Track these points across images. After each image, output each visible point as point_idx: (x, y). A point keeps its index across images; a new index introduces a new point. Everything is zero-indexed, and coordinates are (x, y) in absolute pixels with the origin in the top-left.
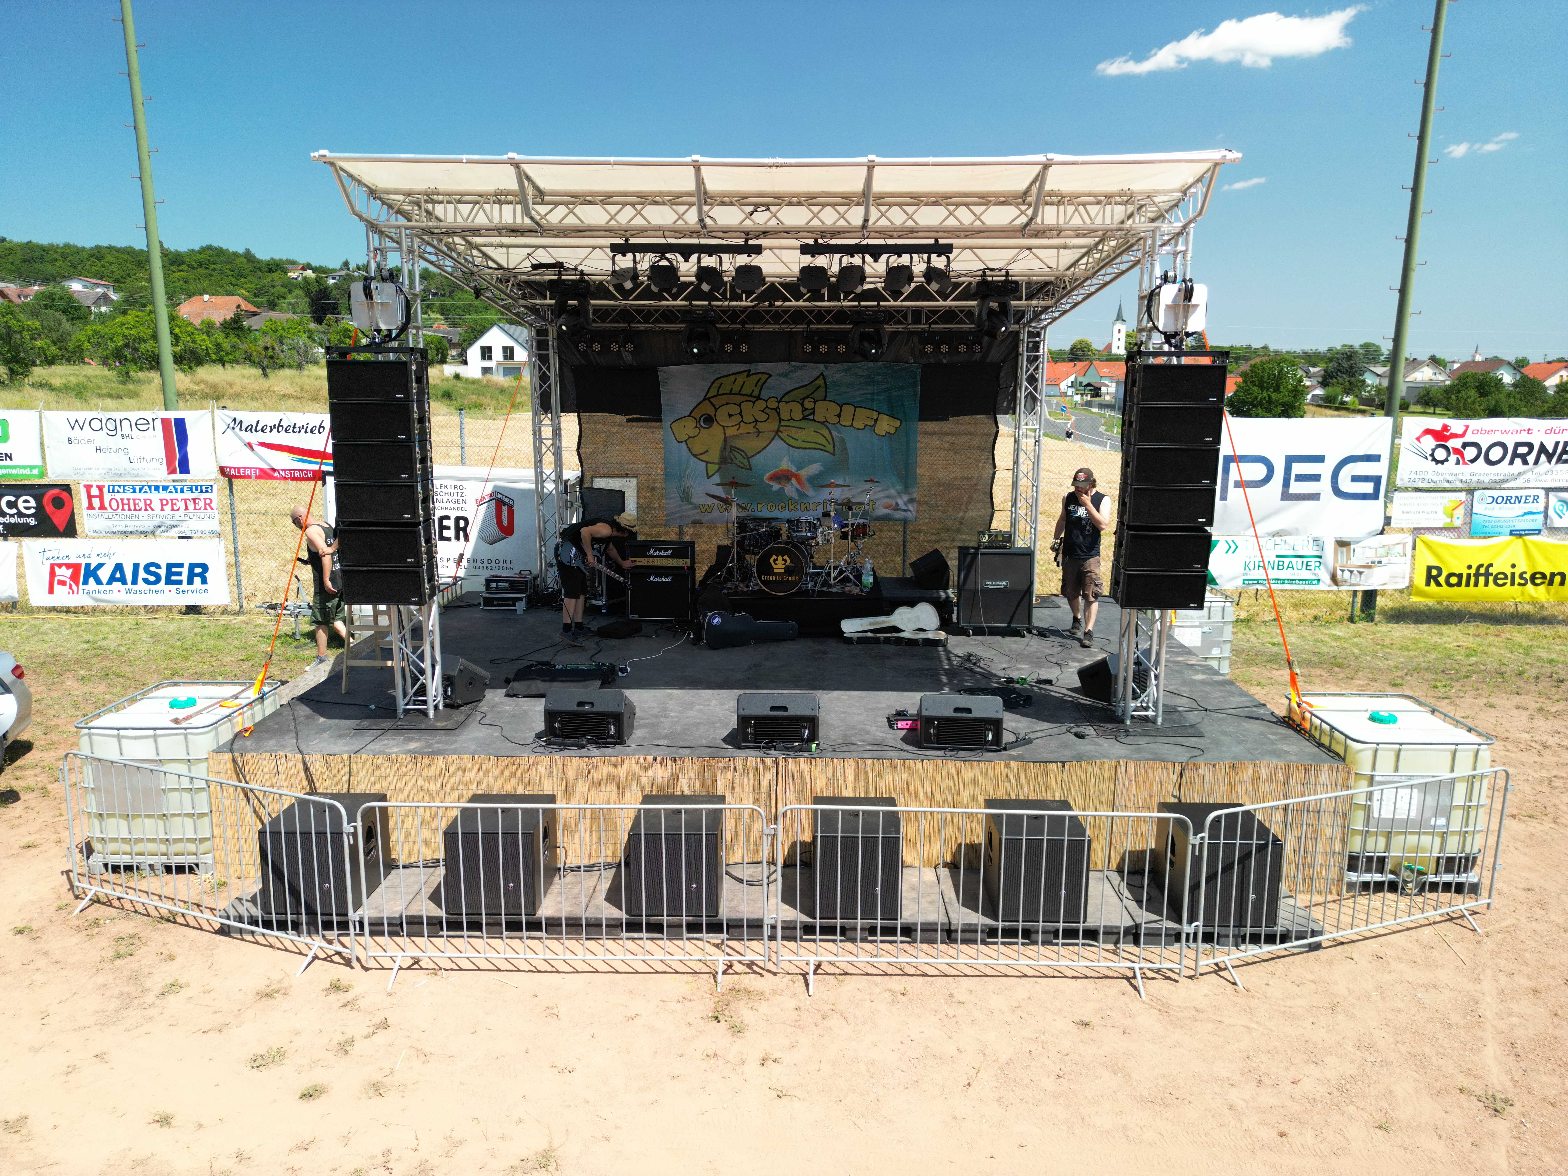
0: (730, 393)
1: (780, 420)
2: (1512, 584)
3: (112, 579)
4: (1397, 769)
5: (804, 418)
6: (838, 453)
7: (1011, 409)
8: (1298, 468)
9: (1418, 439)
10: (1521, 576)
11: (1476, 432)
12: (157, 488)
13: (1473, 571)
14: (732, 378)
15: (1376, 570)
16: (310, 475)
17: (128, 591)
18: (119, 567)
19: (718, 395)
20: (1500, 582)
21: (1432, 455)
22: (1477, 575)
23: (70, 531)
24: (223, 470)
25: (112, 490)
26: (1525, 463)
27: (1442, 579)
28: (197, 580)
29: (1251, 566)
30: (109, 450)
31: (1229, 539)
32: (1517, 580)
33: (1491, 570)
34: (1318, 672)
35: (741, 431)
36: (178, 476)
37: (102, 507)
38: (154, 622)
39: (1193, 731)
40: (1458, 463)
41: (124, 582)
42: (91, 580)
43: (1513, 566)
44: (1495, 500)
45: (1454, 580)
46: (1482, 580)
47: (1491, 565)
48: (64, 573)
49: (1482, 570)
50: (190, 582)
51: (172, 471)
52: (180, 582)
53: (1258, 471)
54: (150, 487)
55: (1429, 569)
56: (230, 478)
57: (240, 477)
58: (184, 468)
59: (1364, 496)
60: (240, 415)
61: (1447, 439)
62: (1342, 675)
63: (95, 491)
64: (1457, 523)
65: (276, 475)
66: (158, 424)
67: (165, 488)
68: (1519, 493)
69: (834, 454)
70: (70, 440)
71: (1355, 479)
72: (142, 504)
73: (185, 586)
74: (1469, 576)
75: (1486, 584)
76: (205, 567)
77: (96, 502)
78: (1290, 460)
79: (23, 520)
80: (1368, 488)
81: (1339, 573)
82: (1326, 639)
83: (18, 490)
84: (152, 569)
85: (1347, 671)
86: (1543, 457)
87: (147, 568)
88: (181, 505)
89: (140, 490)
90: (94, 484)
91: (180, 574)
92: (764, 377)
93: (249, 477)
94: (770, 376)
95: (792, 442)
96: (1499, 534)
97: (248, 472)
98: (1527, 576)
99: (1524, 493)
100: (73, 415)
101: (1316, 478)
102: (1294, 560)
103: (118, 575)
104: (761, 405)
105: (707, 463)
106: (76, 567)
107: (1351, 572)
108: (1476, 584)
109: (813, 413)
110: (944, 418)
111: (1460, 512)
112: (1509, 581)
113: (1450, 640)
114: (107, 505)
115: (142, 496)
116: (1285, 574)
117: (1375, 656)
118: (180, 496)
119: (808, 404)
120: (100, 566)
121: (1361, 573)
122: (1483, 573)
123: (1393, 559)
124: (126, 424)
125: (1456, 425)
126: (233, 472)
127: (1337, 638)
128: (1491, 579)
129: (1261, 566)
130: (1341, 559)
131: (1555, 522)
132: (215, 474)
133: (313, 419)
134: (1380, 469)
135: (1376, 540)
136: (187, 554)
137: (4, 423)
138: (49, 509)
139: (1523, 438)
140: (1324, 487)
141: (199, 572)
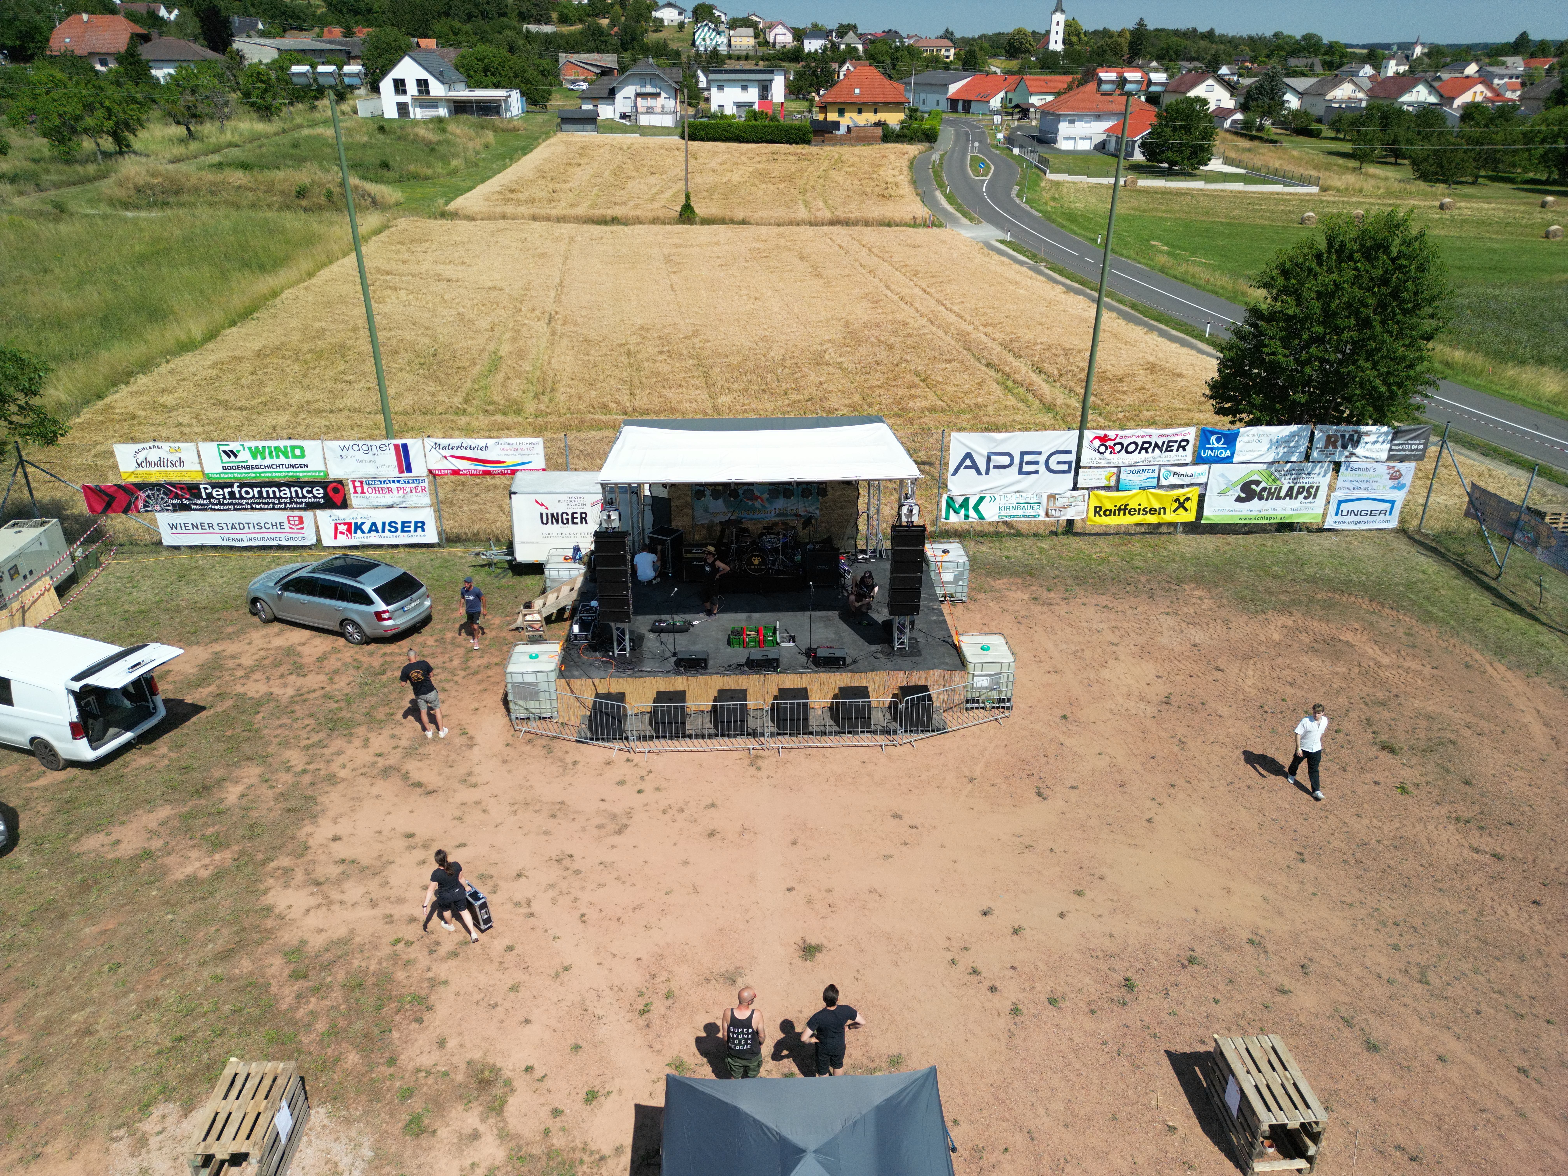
3: (370, 531)
9: (1092, 442)
12: (393, 481)
15: (1071, 510)
16: (481, 472)
18: (374, 524)
23: (344, 505)
24: (430, 471)
25: (368, 483)
29: (1003, 509)
30: (365, 462)
31: (992, 495)
34: (1019, 581)
36: (405, 474)
37: (362, 492)
38: (399, 555)
39: (918, 654)
44: (1132, 472)
48: (342, 528)
54: (390, 481)
56: (435, 475)
57: (441, 475)
58: (409, 470)
59: (1064, 472)
60: (439, 441)
61: (1106, 441)
62: (1028, 583)
63: (357, 484)
64: (1112, 483)
65: (461, 473)
66: (392, 447)
67: (398, 481)
68: (1144, 468)
70: (341, 456)
71: (1059, 463)
72: (385, 490)
76: (423, 523)
77: (359, 490)
79: (316, 500)
81: (1050, 511)
82: (1036, 551)
83: (312, 484)
85: (1033, 579)
88: (408, 490)
89: (384, 482)
90: (357, 480)
93: (446, 475)
96: (1134, 489)
97: (445, 472)
99: (1147, 467)
100: (342, 443)
102: (1026, 505)
106: (349, 525)
107: (1056, 511)
111: (1114, 478)
114: (365, 490)
115: (386, 486)
116: (1021, 512)
118: (407, 485)
121: (1061, 511)
123: (1078, 504)
124: (374, 447)
126: (437, 472)
129: (1008, 508)
130: (1051, 504)
131: (1163, 482)
132: (426, 473)
133: (482, 442)
134: (1072, 457)
135: (1069, 494)
136: (412, 516)
137: (301, 448)
138: (331, 494)
139: (1147, 439)
140: (1042, 468)
141: (420, 525)
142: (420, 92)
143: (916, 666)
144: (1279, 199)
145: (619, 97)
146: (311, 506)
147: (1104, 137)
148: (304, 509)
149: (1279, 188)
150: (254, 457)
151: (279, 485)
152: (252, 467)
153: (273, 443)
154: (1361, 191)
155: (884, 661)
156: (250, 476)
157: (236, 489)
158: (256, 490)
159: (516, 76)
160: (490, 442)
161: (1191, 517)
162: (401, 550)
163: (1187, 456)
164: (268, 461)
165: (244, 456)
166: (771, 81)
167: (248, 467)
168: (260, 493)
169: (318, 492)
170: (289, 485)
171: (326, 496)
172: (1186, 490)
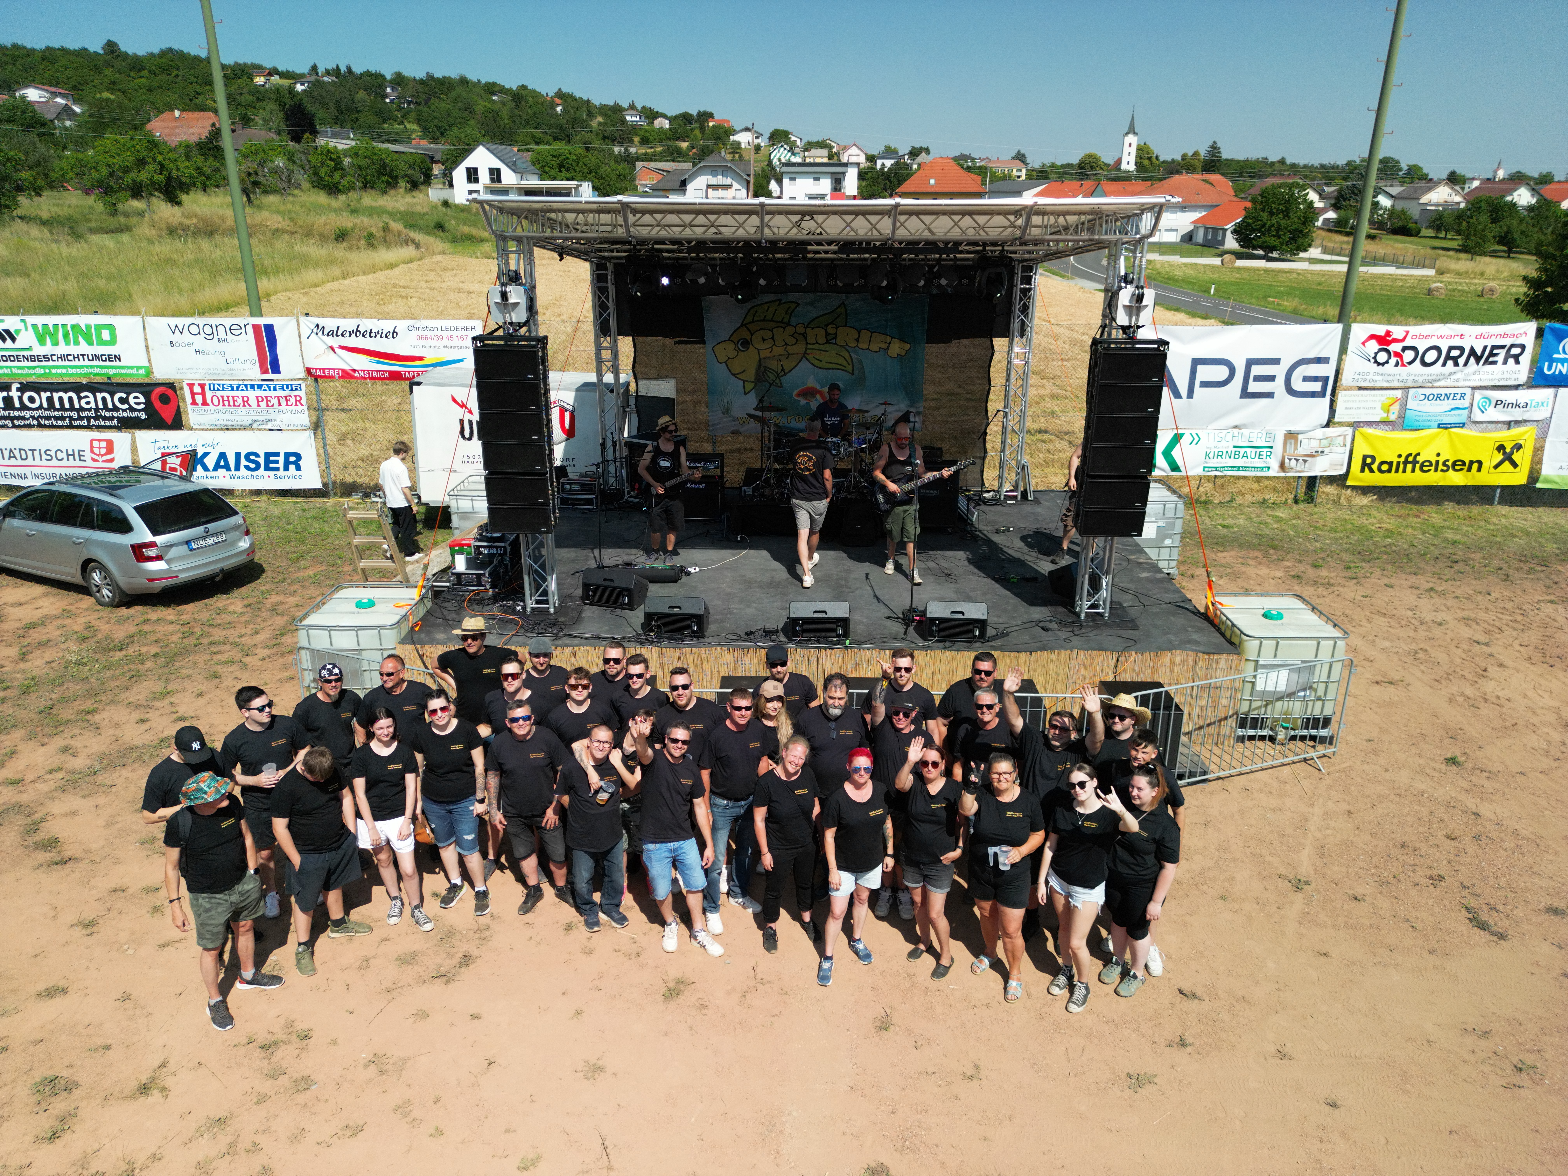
0: (764, 320)
1: (807, 343)
2: (1436, 470)
3: (217, 467)
4: (1275, 656)
5: (828, 342)
6: (856, 372)
7: (1005, 333)
8: (1256, 370)
9: (1363, 343)
10: (1444, 464)
11: (1415, 337)
12: (252, 386)
13: (1402, 459)
14: (766, 307)
15: (1319, 459)
16: (387, 375)
17: (233, 477)
18: (223, 456)
19: (753, 321)
20: (1425, 469)
21: (1375, 358)
22: (1406, 462)
23: (177, 423)
24: (308, 371)
25: (213, 388)
26: (1456, 364)
27: (1375, 467)
28: (292, 467)
29: (1211, 455)
30: (208, 353)
31: (1194, 432)
32: (1441, 467)
33: (1418, 458)
34: (1256, 554)
35: (773, 354)
36: (270, 376)
37: (205, 403)
38: (258, 504)
39: (1132, 624)
40: (1397, 365)
41: (229, 469)
42: (199, 467)
43: (1438, 455)
44: (1426, 397)
45: (1385, 467)
46: (1409, 467)
47: (1418, 454)
48: (174, 461)
49: (1410, 459)
50: (286, 469)
51: (264, 371)
52: (277, 469)
53: (1221, 373)
54: (246, 386)
55: (1365, 457)
56: (316, 378)
57: (325, 377)
58: (276, 369)
59: (1313, 395)
60: (322, 322)
61: (1389, 343)
62: (1275, 557)
63: (197, 389)
64: (1393, 417)
65: (356, 375)
66: (250, 329)
67: (260, 387)
68: (1448, 391)
69: (852, 374)
70: (171, 343)
71: (1306, 379)
72: (240, 401)
73: (281, 472)
74: (1398, 463)
75: (1413, 471)
77: (199, 399)
78: (1250, 363)
79: (134, 414)
80: (1317, 387)
81: (1287, 461)
82: (1269, 520)
83: (129, 387)
84: (252, 457)
85: (1280, 553)
86: (1472, 359)
87: (247, 457)
88: (275, 401)
89: (238, 388)
90: (196, 382)
91: (277, 462)
92: (793, 306)
93: (333, 377)
94: (798, 304)
95: (816, 363)
96: (1428, 427)
97: (332, 373)
98: (1449, 463)
99: (1453, 391)
100: (172, 321)
101: (1272, 378)
102: (1249, 450)
103: (222, 463)
104: (790, 330)
105: (744, 381)
106: (184, 456)
107: (1297, 460)
108: (1404, 471)
109: (835, 338)
110: (948, 341)
111: (1396, 408)
112: (1433, 468)
113: (1374, 521)
114: (209, 401)
115: (239, 394)
116: (1240, 462)
117: (1306, 538)
118: (273, 394)
119: (831, 330)
120: (206, 454)
121: (1305, 461)
122: (1411, 461)
123: (1334, 449)
124: (221, 328)
125: (1397, 331)
126: (318, 373)
127: (1279, 520)
128: (1418, 466)
129: (1220, 455)
130: (1290, 449)
131: (1478, 416)
132: (302, 374)
133: (387, 325)
134: (1328, 370)
135: (1321, 433)
136: (282, 444)
137: (111, 328)
138: (157, 404)
139: (1457, 342)
140: (1278, 386)
141: (293, 460)
142: (492, 180)
143: (1132, 644)
144: (1394, 278)
145: (690, 187)
146: (128, 424)
147: (1192, 228)
148: (118, 428)
149: (1391, 270)
150: (41, 341)
151: (78, 388)
152: (38, 358)
153: (69, 320)
154: (1482, 274)
155: (1063, 635)
156: (37, 372)
157: (14, 394)
158: (45, 395)
159: (590, 173)
160: (402, 325)
161: (1519, 478)
162: (264, 498)
163: (1521, 372)
164: (62, 349)
165: (26, 340)
166: (844, 173)
167: (33, 358)
168: (50, 400)
169: (137, 400)
170: (93, 388)
171: (149, 407)
172: (1515, 431)
